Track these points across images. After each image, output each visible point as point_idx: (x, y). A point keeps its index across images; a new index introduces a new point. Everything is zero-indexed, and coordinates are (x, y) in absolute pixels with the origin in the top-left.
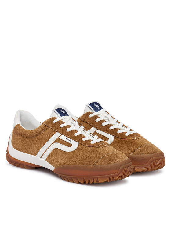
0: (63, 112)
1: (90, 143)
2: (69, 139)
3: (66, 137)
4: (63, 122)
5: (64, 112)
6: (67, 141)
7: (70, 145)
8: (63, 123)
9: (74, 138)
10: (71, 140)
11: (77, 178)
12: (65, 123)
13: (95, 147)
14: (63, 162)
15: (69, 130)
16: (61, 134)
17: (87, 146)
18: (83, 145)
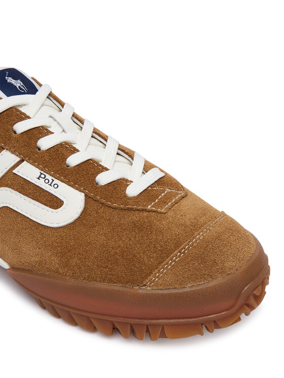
0: (13, 82)
1: (125, 196)
2: (48, 177)
3: (37, 172)
4: (24, 114)
5: (18, 84)
6: (41, 184)
7: (55, 203)
8: (23, 117)
9: (65, 177)
10: (56, 181)
11: (88, 317)
12: (29, 118)
13: (143, 210)
14: (36, 262)
15: (45, 143)
16: (18, 159)
17: (115, 208)
18: (103, 204)
